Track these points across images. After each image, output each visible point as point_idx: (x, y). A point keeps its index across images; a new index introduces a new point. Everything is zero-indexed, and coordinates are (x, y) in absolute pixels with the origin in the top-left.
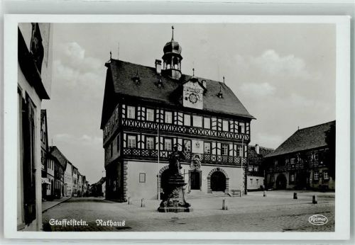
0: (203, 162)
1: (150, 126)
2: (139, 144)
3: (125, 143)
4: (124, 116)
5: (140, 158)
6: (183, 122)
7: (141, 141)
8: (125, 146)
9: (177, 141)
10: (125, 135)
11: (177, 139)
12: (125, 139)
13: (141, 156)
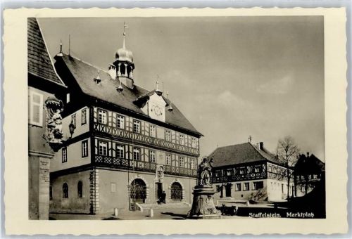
0: (165, 173)
1: (121, 134)
2: (110, 151)
3: (96, 149)
4: (95, 120)
5: (111, 166)
6: (149, 133)
7: (112, 149)
8: (96, 153)
9: (144, 151)
10: (96, 141)
11: (144, 149)
12: (96, 145)
13: (112, 164)
